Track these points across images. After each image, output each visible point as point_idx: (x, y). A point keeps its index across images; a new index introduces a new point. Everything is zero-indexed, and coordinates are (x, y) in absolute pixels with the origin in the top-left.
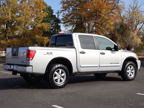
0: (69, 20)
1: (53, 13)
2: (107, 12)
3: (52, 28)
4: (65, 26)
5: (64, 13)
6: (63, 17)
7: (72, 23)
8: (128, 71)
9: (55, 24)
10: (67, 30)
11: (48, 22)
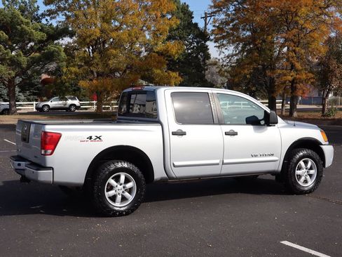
0: (227, 32)
1: (193, 18)
2: (312, 14)
3: (189, 51)
4: (219, 47)
5: (216, 17)
6: (214, 26)
7: (237, 40)
8: (298, 172)
9: (197, 43)
10: (222, 56)
11: (180, 38)
